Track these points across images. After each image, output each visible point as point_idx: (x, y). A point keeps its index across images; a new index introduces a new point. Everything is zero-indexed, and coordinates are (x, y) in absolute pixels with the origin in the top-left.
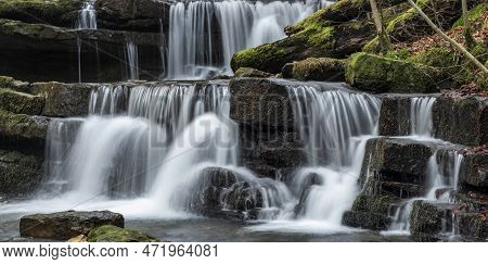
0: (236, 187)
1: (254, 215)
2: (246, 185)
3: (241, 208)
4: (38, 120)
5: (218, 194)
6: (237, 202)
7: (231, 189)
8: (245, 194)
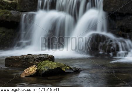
0: (106, 42)
1: (115, 55)
2: (111, 41)
3: (109, 52)
4: (14, 13)
5: (98, 45)
6: (107, 49)
7: (104, 43)
8: (111, 45)
